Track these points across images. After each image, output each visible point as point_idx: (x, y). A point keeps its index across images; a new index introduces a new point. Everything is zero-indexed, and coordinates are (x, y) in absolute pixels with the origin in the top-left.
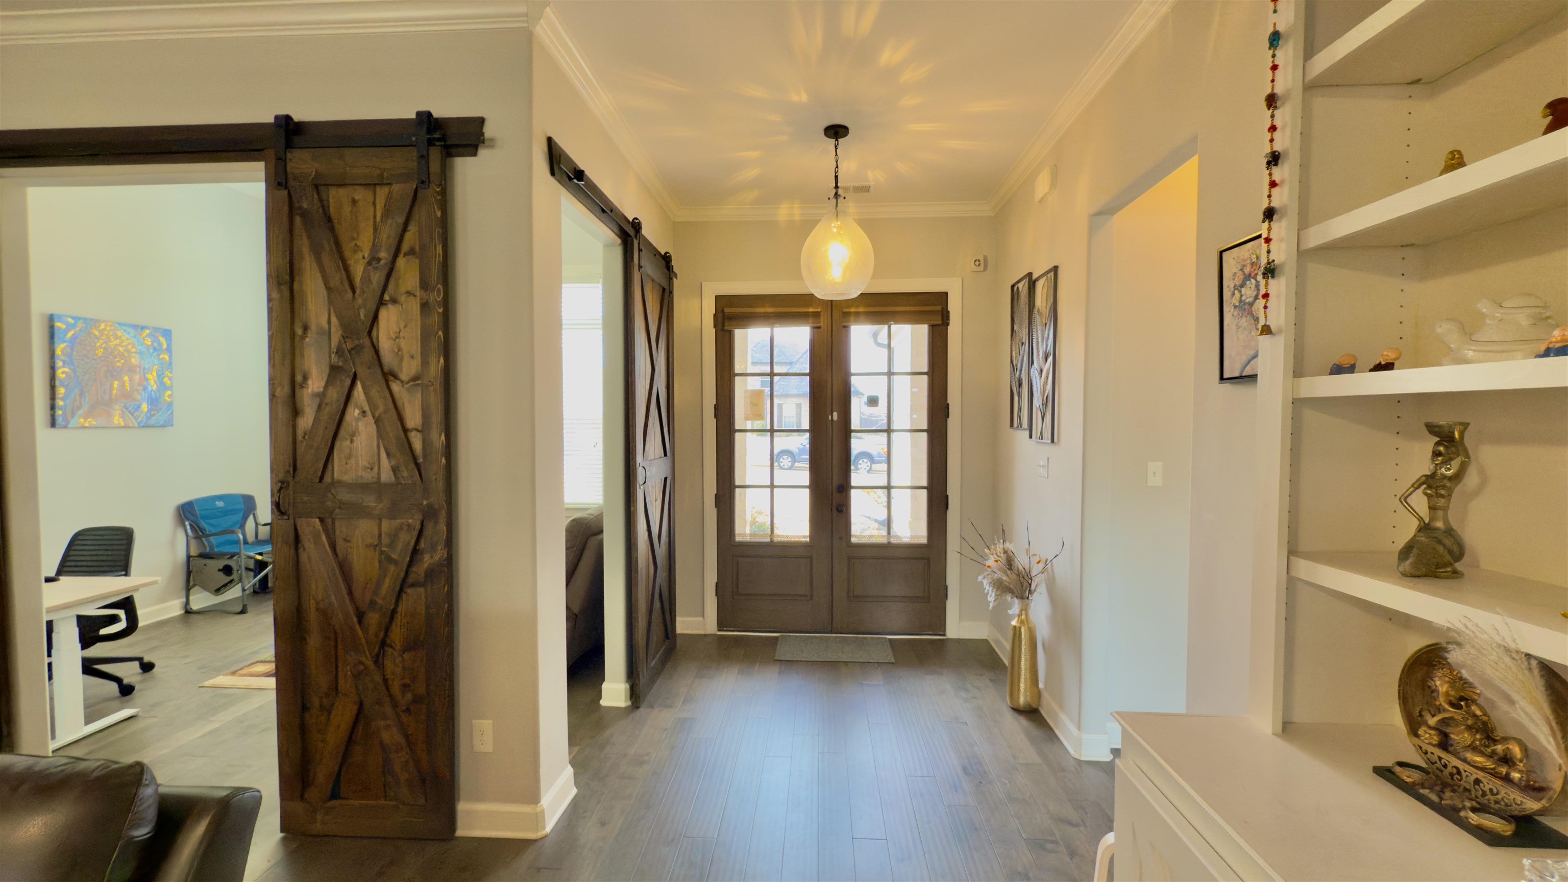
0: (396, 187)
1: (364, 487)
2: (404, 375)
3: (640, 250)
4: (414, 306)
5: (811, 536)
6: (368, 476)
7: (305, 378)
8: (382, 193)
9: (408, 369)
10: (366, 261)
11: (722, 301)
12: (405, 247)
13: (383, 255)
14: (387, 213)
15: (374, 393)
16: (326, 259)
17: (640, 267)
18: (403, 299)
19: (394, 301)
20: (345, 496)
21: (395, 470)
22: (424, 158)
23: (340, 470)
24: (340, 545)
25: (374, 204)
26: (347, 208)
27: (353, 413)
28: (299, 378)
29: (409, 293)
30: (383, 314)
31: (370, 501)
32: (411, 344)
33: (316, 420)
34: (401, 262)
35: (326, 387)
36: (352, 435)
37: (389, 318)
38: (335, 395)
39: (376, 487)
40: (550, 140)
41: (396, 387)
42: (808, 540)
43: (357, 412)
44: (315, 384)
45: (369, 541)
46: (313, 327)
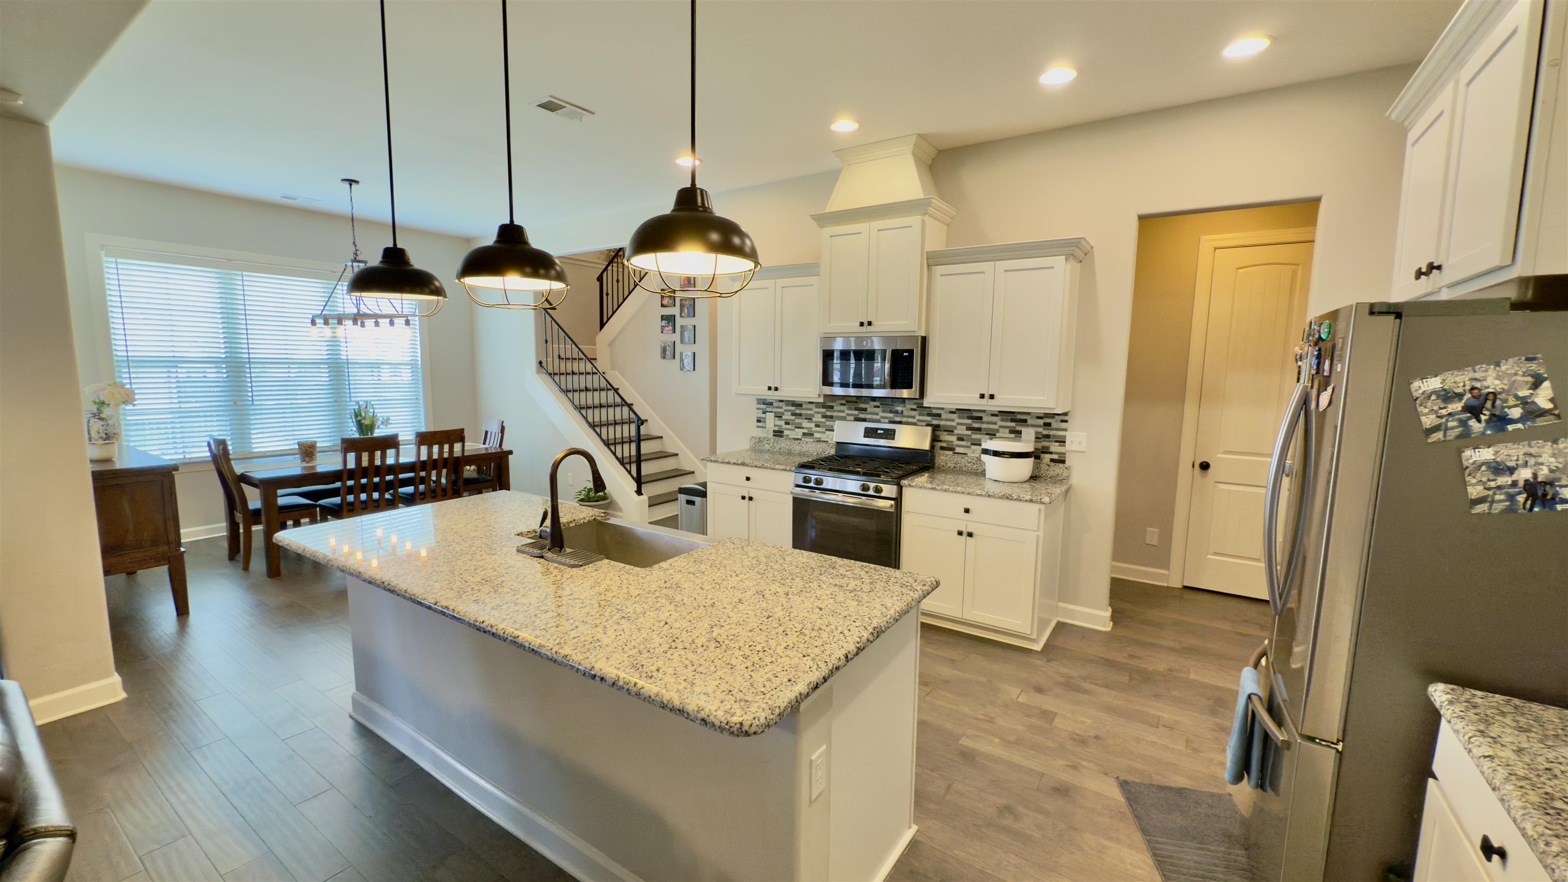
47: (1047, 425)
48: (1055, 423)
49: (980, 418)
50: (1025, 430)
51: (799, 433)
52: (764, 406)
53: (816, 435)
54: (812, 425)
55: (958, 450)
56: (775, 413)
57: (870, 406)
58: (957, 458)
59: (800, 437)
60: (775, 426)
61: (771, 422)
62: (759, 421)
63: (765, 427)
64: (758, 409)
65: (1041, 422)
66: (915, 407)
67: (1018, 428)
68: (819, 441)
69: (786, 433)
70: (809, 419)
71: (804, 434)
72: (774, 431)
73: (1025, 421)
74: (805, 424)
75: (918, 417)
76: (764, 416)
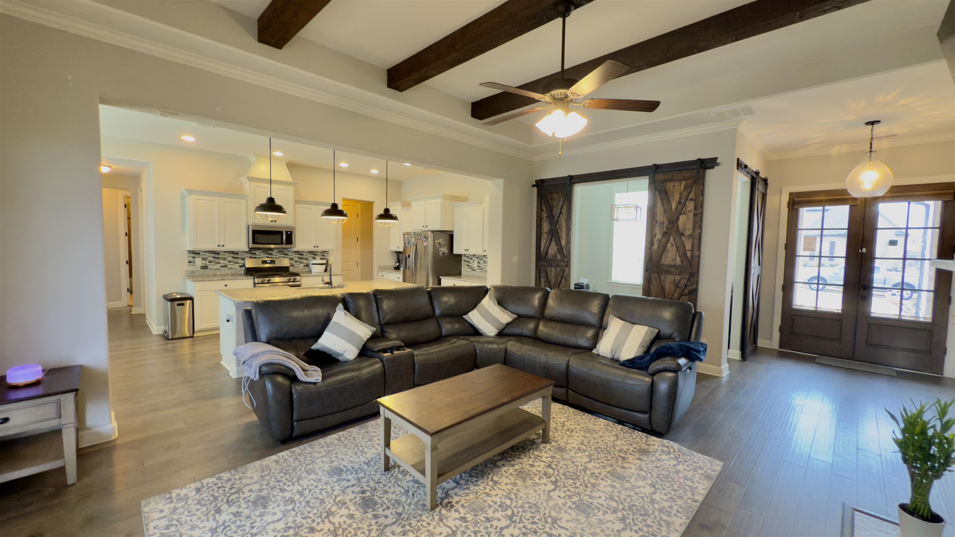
0: (689, 181)
1: (672, 266)
2: (686, 235)
3: (758, 182)
4: (691, 215)
5: (842, 310)
6: (673, 263)
7: (655, 235)
8: (683, 183)
9: (688, 232)
10: (677, 202)
11: (792, 196)
12: (689, 198)
13: (683, 201)
14: (685, 189)
15: (677, 239)
16: (665, 202)
17: (758, 189)
18: (687, 213)
19: (684, 213)
20: (665, 268)
21: (682, 262)
22: (698, 172)
23: (663, 261)
24: (662, 282)
25: (680, 186)
26: (672, 188)
27: (669, 245)
28: (654, 235)
29: (690, 211)
30: (681, 217)
31: (673, 270)
32: (690, 226)
33: (658, 247)
34: (688, 202)
35: (662, 238)
36: (668, 252)
37: (682, 219)
38: (664, 240)
39: (675, 266)
40: (738, 159)
41: (683, 238)
42: (840, 312)
43: (670, 245)
44: (659, 237)
45: (672, 281)
46: (658, 222)
47: (323, 255)
48: (325, 254)
49: (302, 254)
50: (317, 257)
51: (218, 266)
52: (194, 255)
53: (229, 266)
54: (226, 262)
55: (295, 266)
56: (202, 258)
57: (258, 252)
58: (296, 268)
59: (219, 268)
60: (202, 264)
61: (199, 262)
62: (190, 262)
63: (195, 265)
64: (189, 256)
65: (321, 254)
66: (278, 252)
67: (315, 257)
68: (231, 268)
69: (209, 267)
70: (225, 259)
71: (222, 266)
72: (201, 267)
73: (317, 254)
74: (222, 262)
75: (279, 255)
76: (194, 259)
